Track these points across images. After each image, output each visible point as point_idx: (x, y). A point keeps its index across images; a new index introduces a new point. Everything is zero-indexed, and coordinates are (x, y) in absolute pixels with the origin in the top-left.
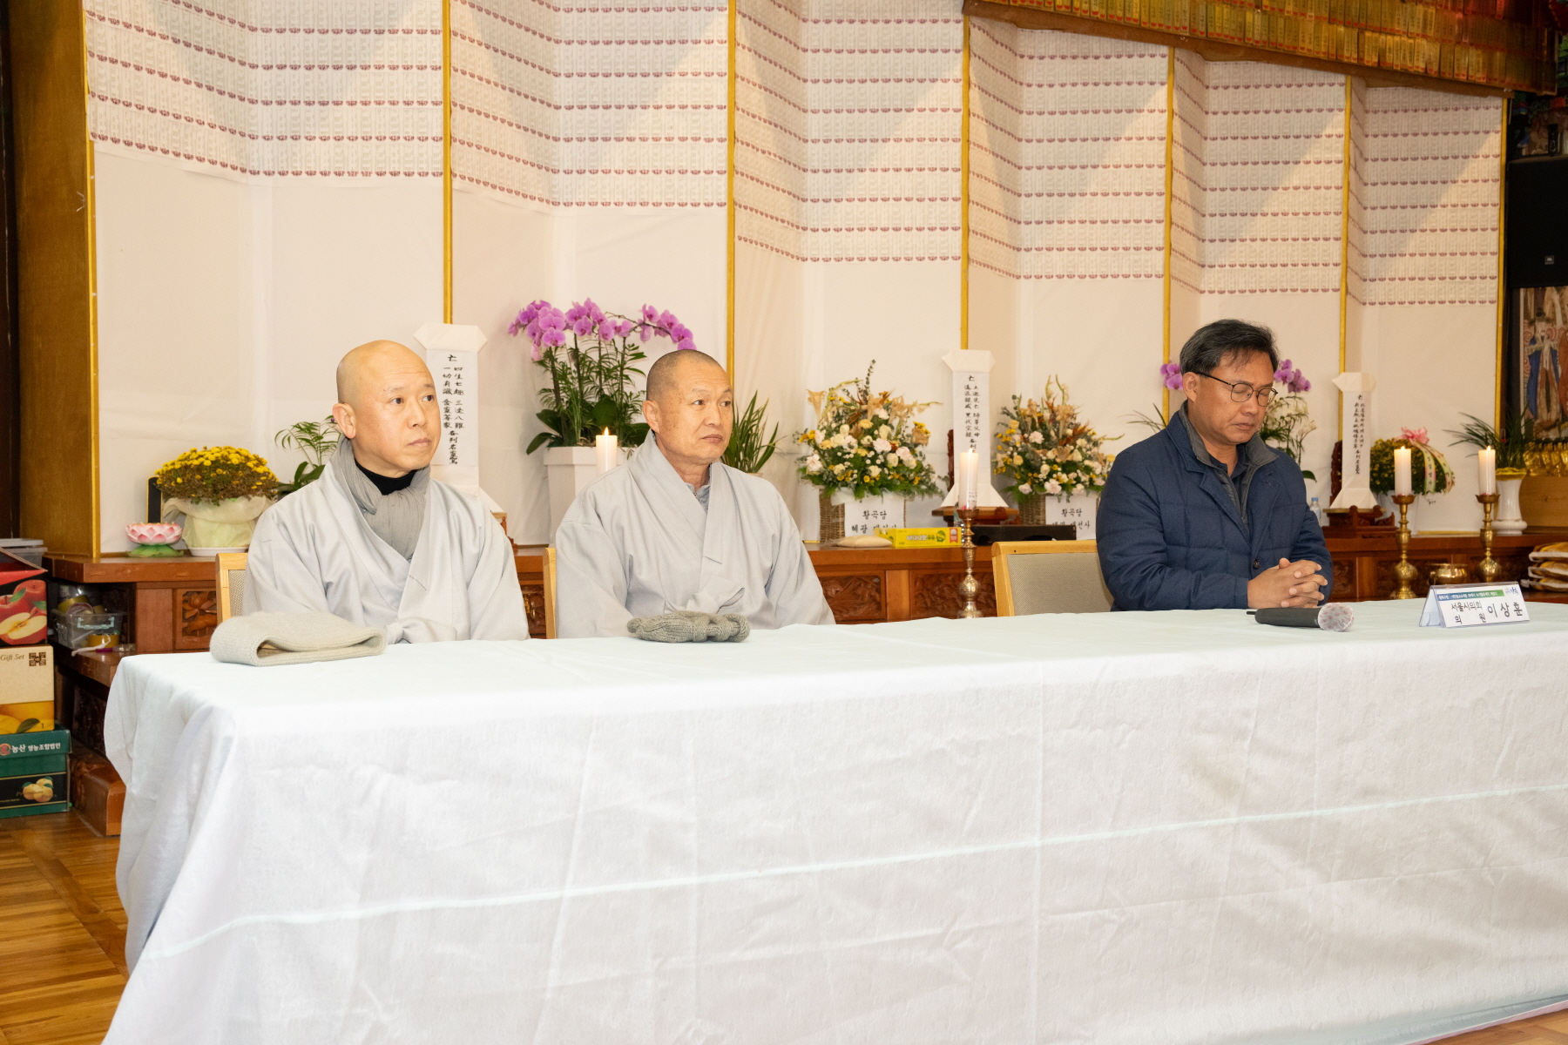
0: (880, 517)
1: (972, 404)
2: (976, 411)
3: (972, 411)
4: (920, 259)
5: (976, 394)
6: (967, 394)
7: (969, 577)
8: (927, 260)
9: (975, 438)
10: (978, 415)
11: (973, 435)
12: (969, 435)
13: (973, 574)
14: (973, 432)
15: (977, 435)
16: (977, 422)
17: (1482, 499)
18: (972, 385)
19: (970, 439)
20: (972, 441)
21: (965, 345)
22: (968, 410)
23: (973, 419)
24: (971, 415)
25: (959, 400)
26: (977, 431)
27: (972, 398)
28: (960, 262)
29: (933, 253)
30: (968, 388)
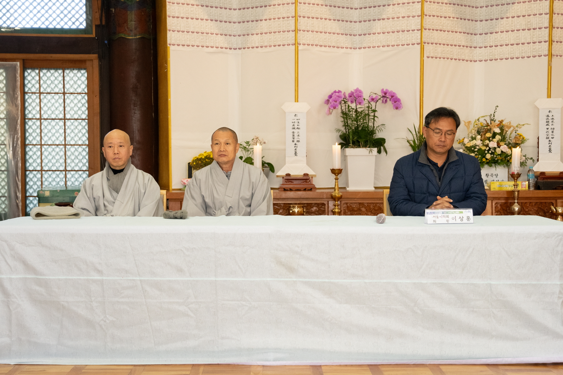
0: (494, 177)
1: (550, 123)
2: (552, 127)
3: (550, 127)
4: (529, 57)
5: (553, 119)
6: (548, 119)
7: (516, 204)
8: (531, 57)
9: (551, 139)
10: (554, 129)
11: (550, 138)
12: (547, 138)
13: (517, 203)
14: (550, 137)
15: (553, 138)
16: (553, 132)
18: (550, 115)
19: (548, 140)
20: (550, 141)
21: (549, 96)
22: (548, 127)
23: (550, 131)
24: (550, 129)
25: (543, 122)
26: (552, 136)
27: (550, 121)
28: (547, 57)
29: (535, 54)
30: (548, 116)
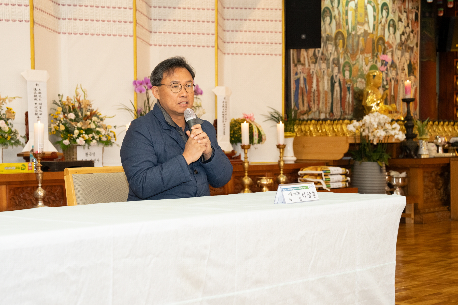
1: (38, 98)
2: (40, 102)
3: (38, 102)
4: (7, 21)
5: (40, 93)
6: (35, 93)
7: (40, 188)
8: (11, 21)
9: (40, 116)
10: (41, 104)
11: (38, 114)
12: (36, 114)
14: (39, 113)
15: (41, 114)
16: (41, 108)
17: (278, 146)
18: (37, 89)
19: (37, 116)
20: (38, 117)
21: (33, 67)
22: (36, 101)
23: (38, 106)
24: (38, 104)
25: (31, 96)
26: (41, 113)
27: (38, 95)
28: (29, 23)
29: (14, 17)
30: (35, 90)
